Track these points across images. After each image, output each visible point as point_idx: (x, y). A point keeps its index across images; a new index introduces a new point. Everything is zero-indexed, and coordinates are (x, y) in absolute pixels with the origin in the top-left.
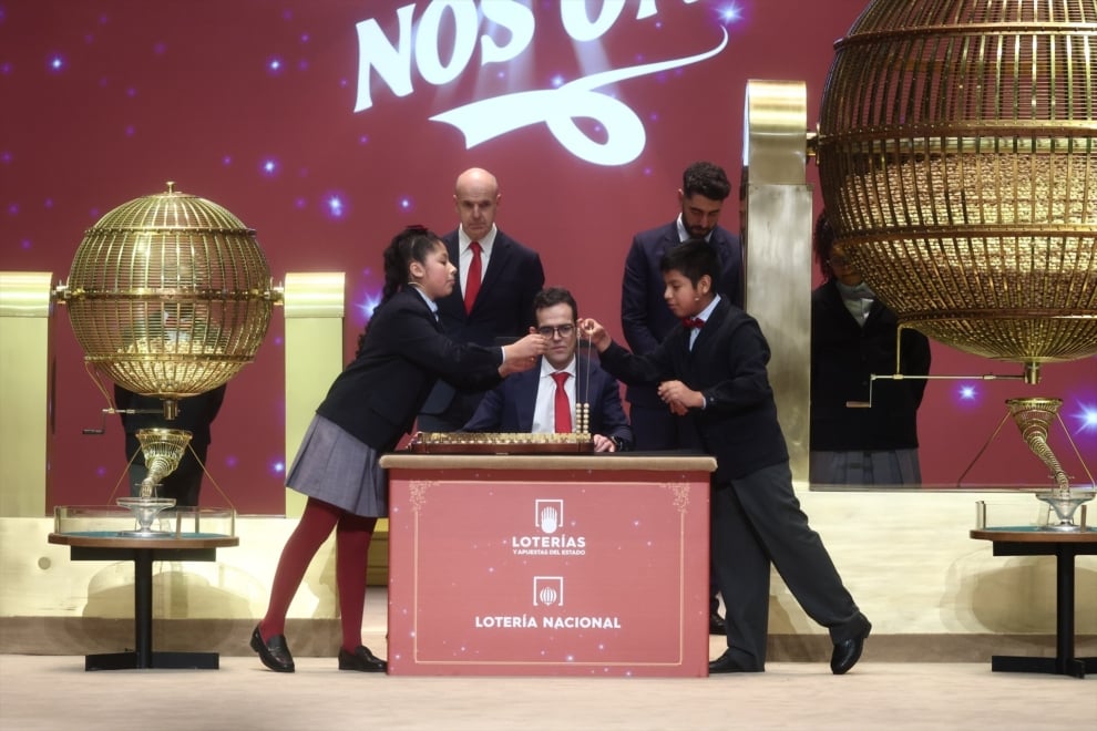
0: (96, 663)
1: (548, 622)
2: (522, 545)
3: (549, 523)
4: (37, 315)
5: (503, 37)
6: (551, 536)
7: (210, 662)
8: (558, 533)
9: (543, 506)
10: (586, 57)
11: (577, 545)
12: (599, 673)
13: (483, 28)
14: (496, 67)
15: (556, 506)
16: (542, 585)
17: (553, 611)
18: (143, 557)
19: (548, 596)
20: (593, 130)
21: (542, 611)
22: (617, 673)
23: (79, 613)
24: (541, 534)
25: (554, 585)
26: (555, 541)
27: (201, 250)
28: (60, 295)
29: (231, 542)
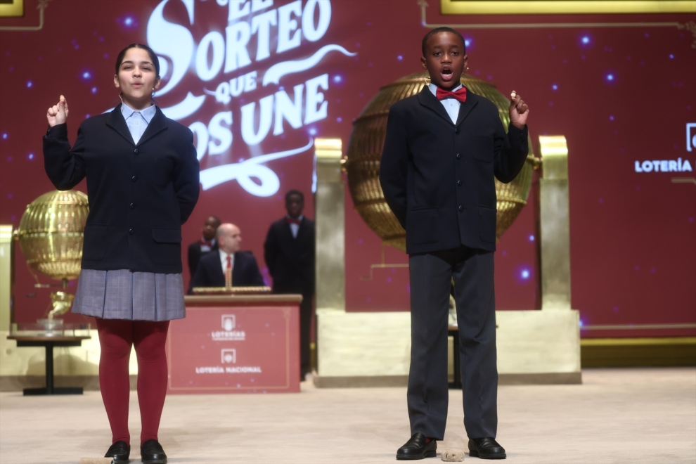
0: (28, 392)
1: (229, 370)
2: (217, 336)
3: (228, 325)
4: (6, 243)
5: (218, 143)
6: (229, 332)
7: (79, 391)
8: (233, 330)
9: (225, 318)
10: (253, 151)
11: (241, 336)
12: (251, 392)
13: (210, 138)
14: (215, 156)
15: (231, 318)
16: (226, 353)
17: (231, 365)
18: (49, 345)
19: (228, 358)
20: (257, 181)
21: (226, 365)
22: (260, 392)
23: (24, 373)
24: (224, 330)
25: (231, 353)
26: (231, 334)
27: (76, 213)
28: (16, 235)
29: (88, 338)
